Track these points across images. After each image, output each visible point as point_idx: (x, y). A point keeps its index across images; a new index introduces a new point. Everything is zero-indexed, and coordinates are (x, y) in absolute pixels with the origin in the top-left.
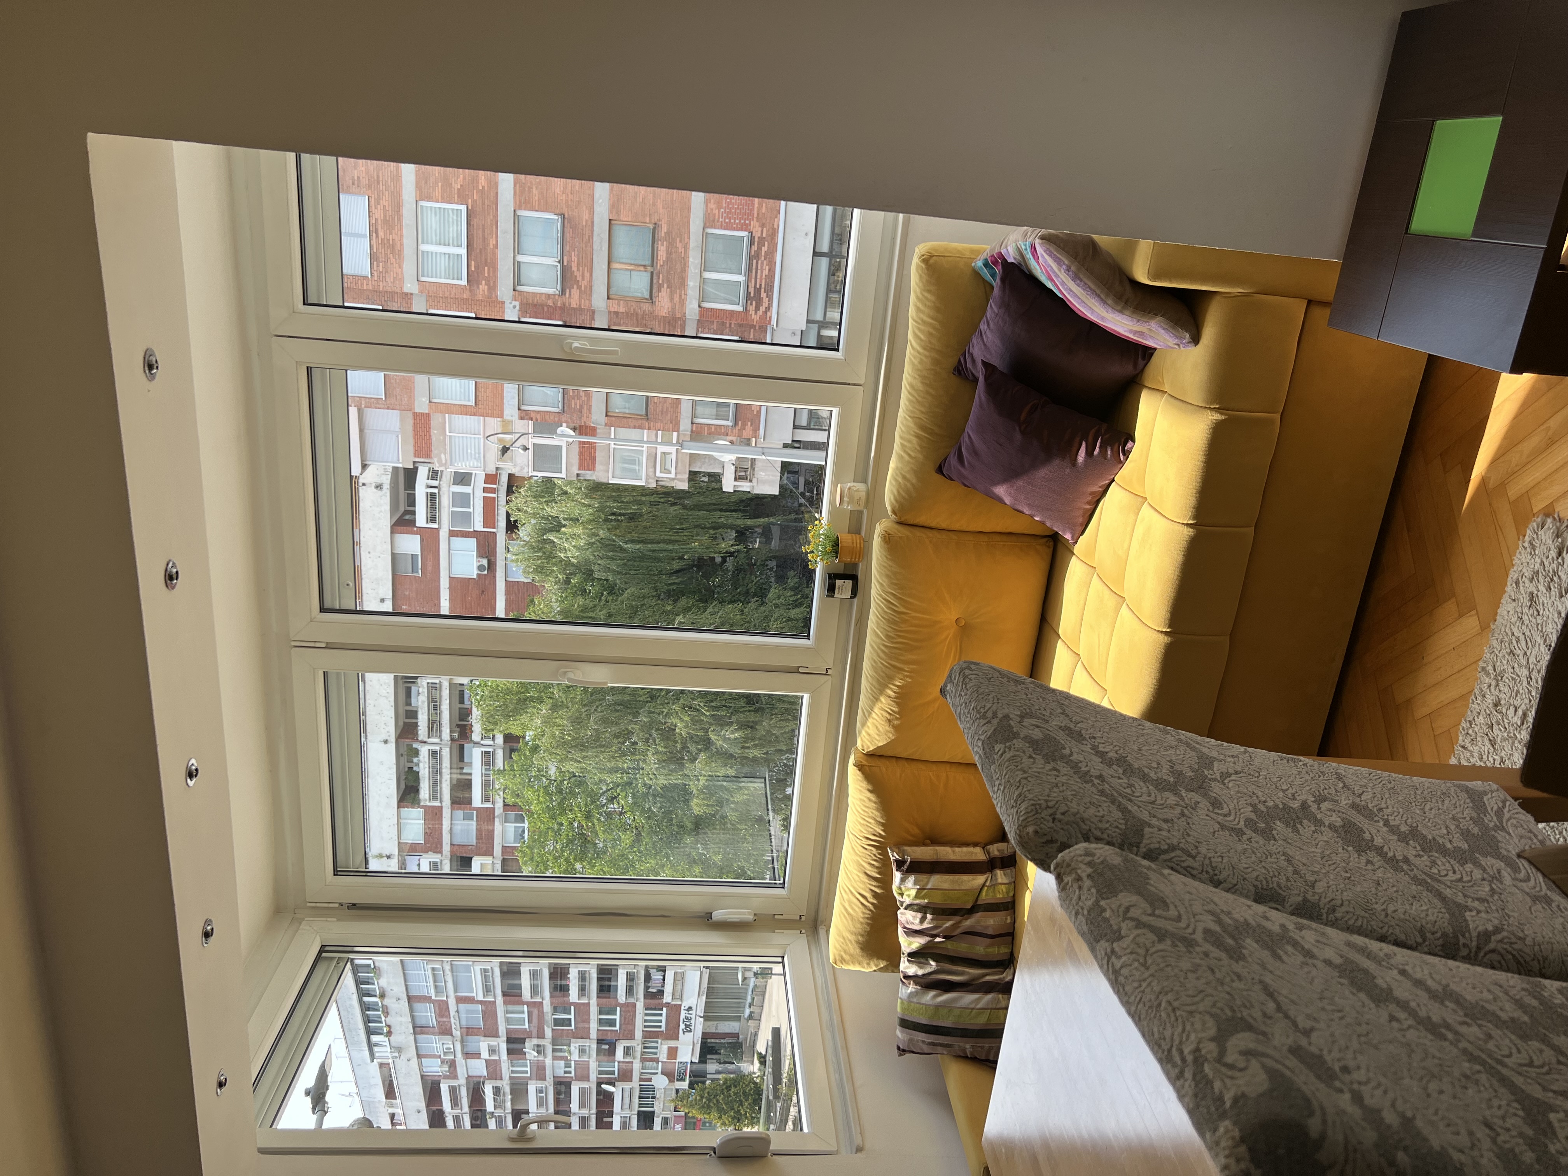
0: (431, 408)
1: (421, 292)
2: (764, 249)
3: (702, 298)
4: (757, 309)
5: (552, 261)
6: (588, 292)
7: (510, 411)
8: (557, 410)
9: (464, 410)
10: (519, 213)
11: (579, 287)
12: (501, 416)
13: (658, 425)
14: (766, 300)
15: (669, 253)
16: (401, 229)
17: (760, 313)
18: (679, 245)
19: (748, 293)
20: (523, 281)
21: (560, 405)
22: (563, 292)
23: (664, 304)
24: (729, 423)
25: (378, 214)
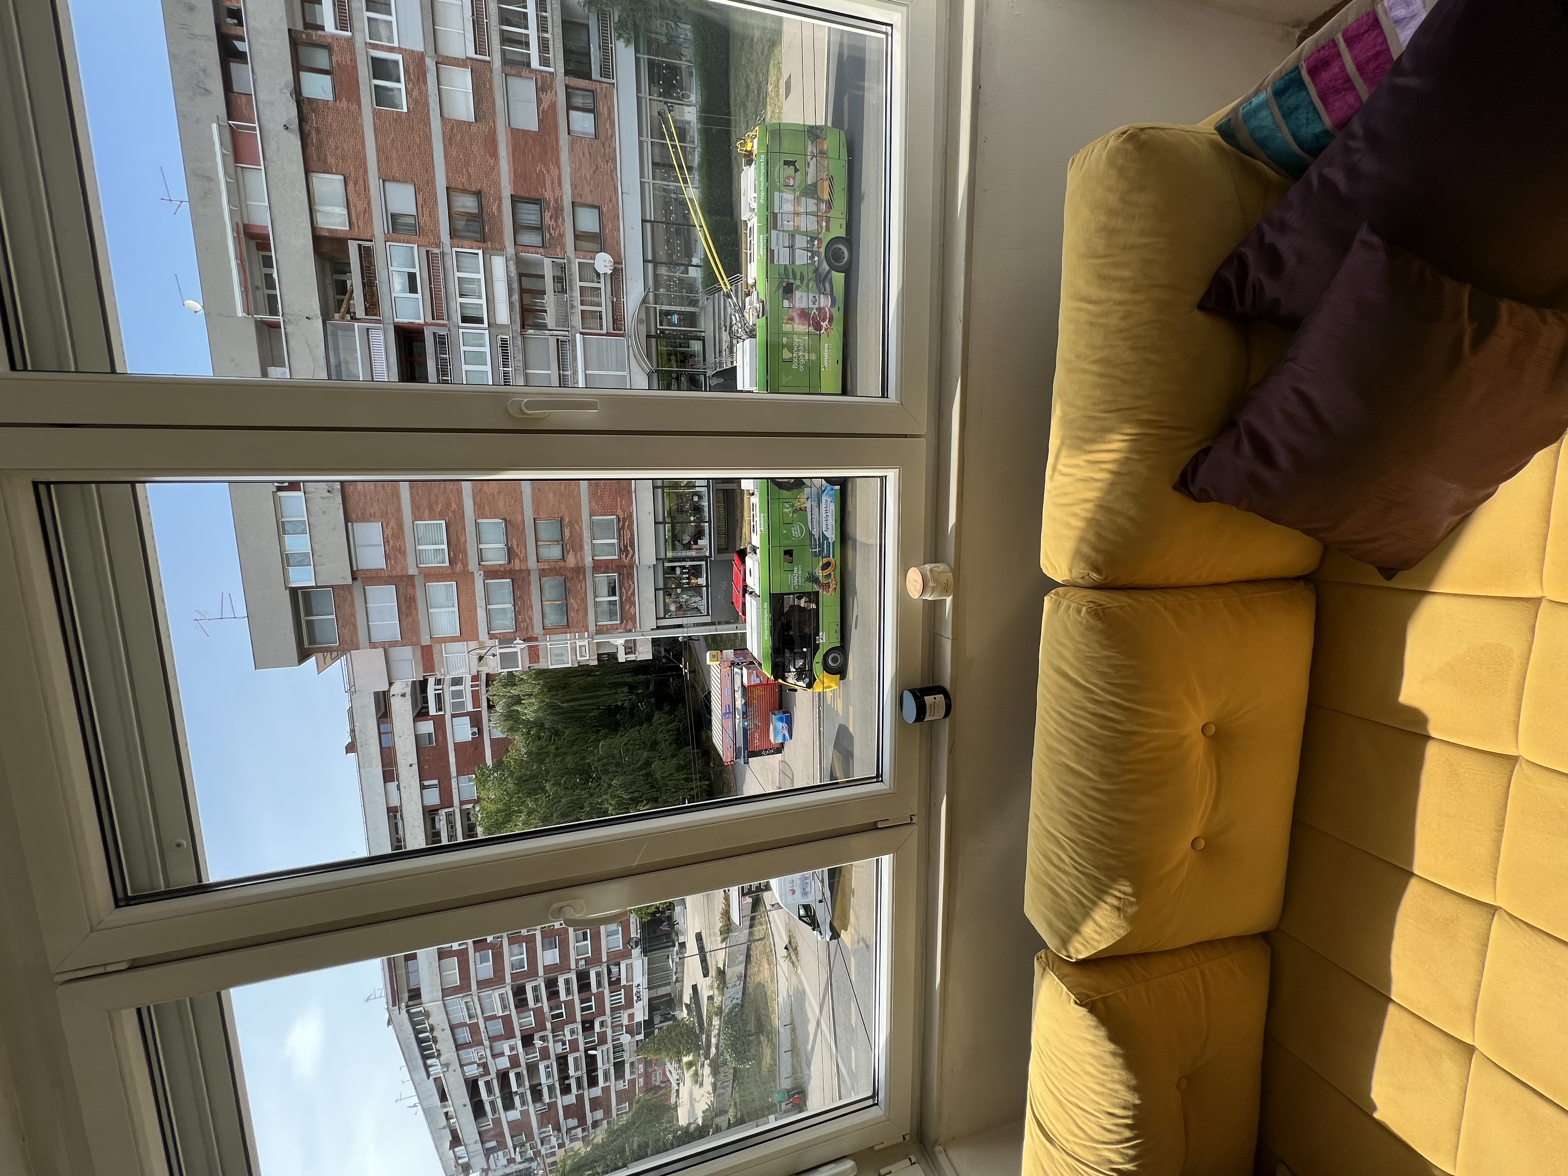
0: (431, 641)
1: (420, 573)
2: (627, 524)
3: (594, 555)
4: (627, 556)
5: (502, 546)
6: (525, 560)
7: (483, 635)
8: (513, 631)
9: (453, 639)
10: (478, 521)
11: (519, 558)
12: (478, 639)
13: (575, 630)
14: (631, 551)
15: (571, 532)
16: (404, 539)
17: (628, 558)
18: (577, 527)
19: (620, 549)
20: (484, 560)
21: (514, 627)
22: (510, 562)
23: (571, 561)
24: (618, 622)
25: (388, 532)
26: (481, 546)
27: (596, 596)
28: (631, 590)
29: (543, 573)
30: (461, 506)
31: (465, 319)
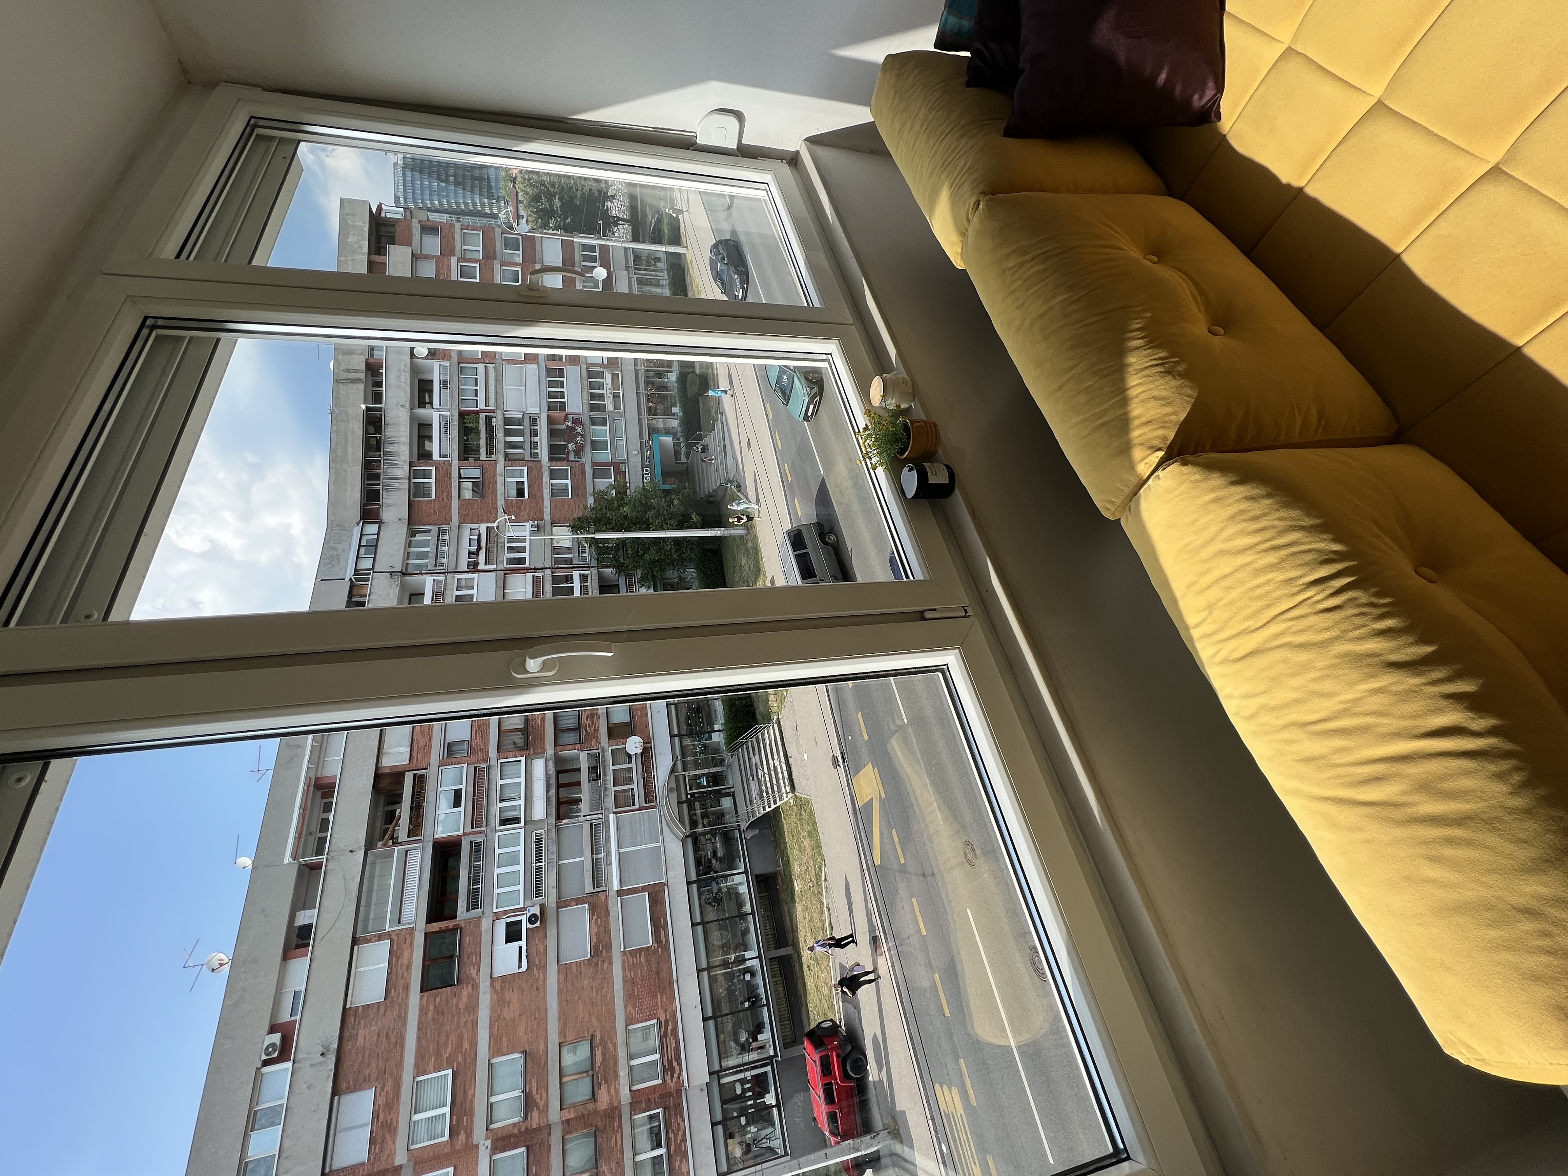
1: (410, 1161)
2: (670, 1028)
3: (631, 1084)
4: (672, 1077)
5: (517, 1093)
6: (546, 1109)
10: (493, 1061)
11: (538, 1108)
14: (677, 1067)
15: (604, 1055)
16: (398, 1107)
17: (675, 1080)
18: (610, 1046)
20: (493, 1120)
22: (526, 1117)
23: (604, 1100)
25: (381, 1101)
26: (493, 1099)
27: (635, 1154)
28: (681, 1133)
29: (568, 1126)
30: (474, 1044)
31: (504, 822)
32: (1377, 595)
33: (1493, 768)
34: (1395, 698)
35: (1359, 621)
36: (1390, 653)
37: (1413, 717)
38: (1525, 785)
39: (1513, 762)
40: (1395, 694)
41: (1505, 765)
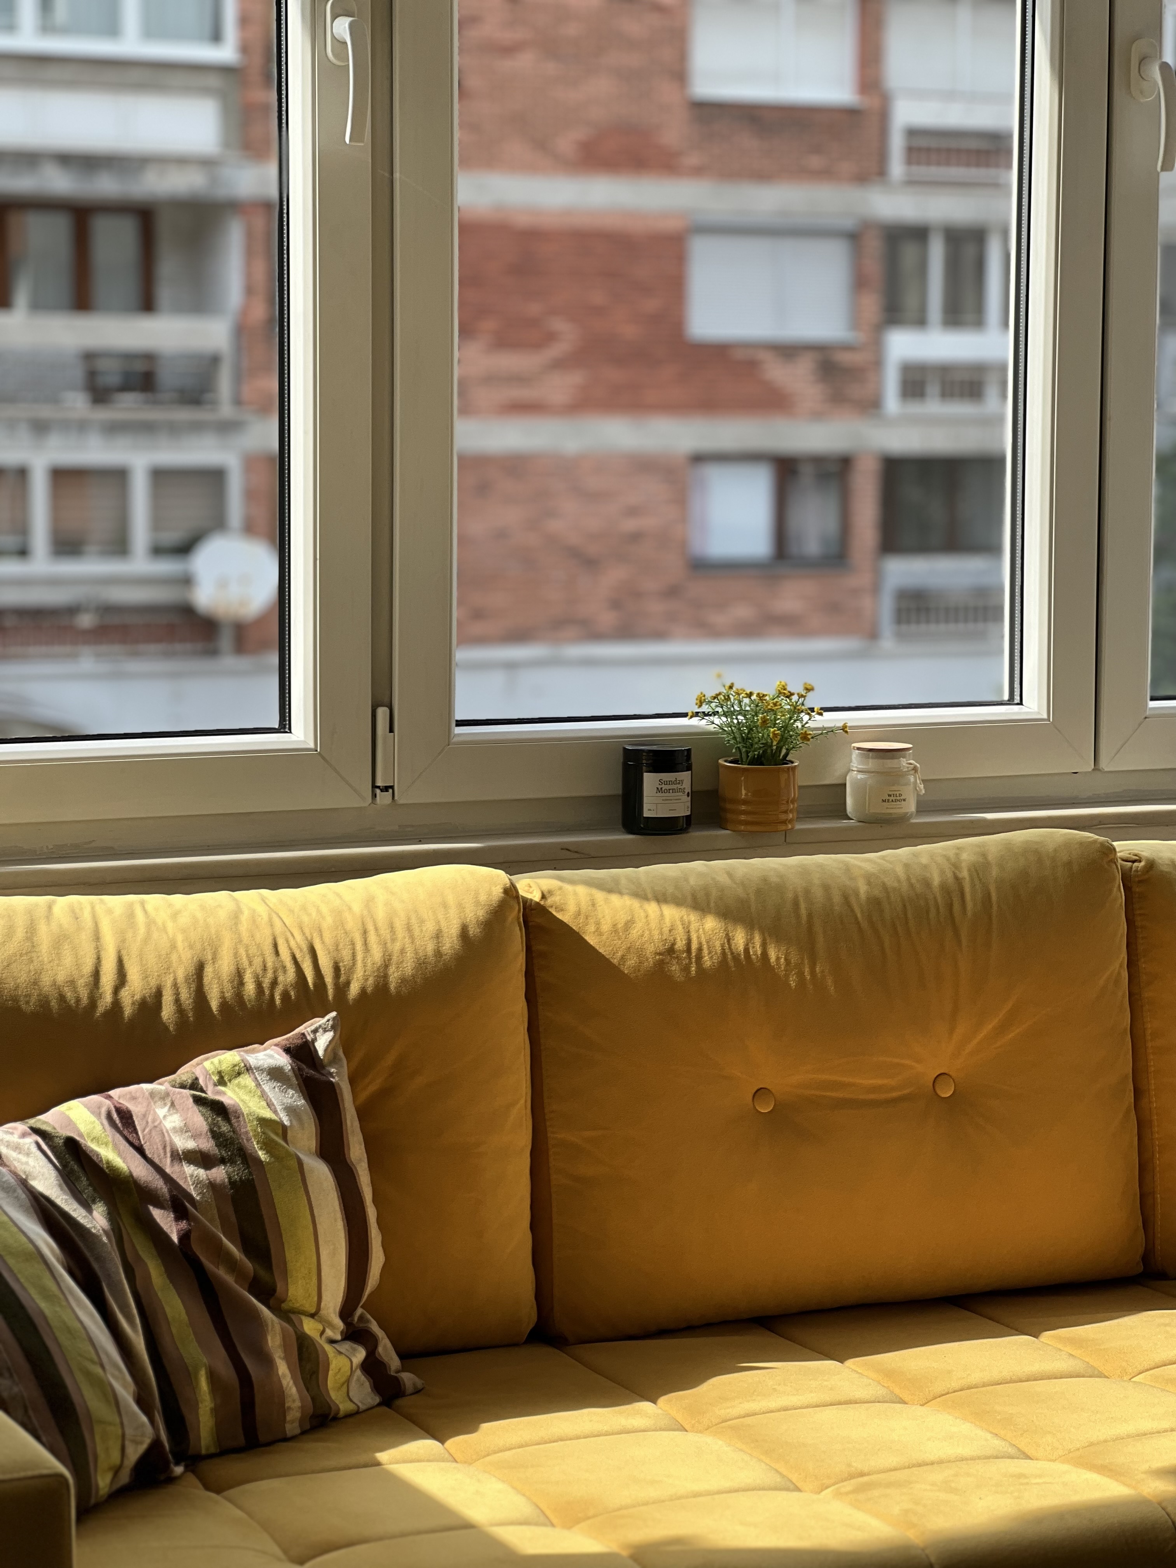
32: (285, 995)
33: (81, 982)
34: (163, 952)
35: (257, 961)
36: (214, 971)
37: (141, 956)
38: (62, 998)
39: (85, 1001)
40: (168, 955)
41: (84, 994)
